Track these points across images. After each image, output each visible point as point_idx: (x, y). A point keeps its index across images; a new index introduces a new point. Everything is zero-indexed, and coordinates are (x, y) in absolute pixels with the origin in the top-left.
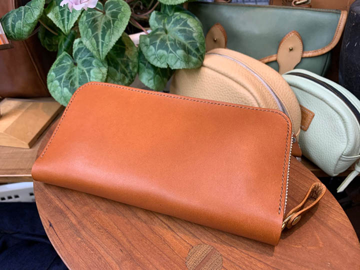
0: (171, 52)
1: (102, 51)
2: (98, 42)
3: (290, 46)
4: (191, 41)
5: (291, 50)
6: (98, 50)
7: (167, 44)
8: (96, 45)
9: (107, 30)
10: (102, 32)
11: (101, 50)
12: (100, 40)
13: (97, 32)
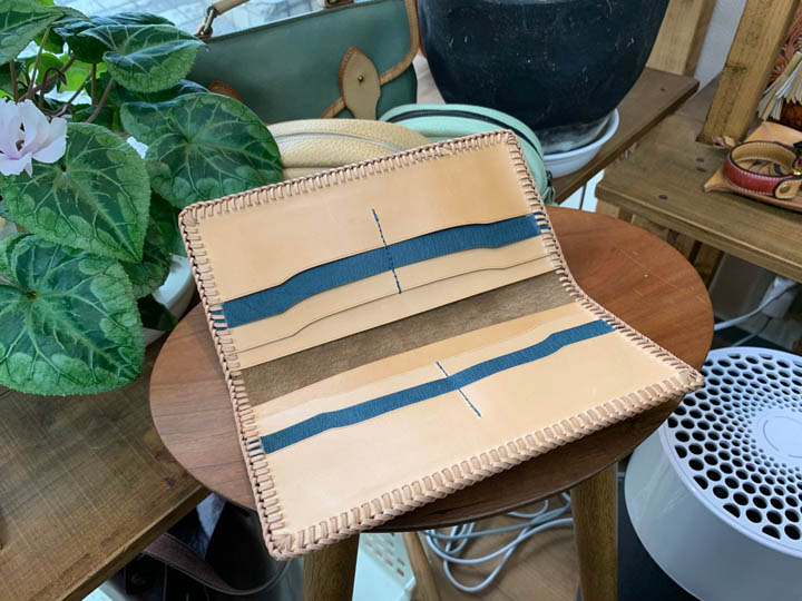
0: (224, 177)
1: (132, 243)
2: (112, 232)
3: (358, 75)
4: (249, 143)
5: (361, 81)
6: (124, 247)
7: (208, 164)
8: (112, 239)
9: (116, 198)
10: (105, 207)
11: (127, 244)
12: (114, 224)
13: (96, 214)
